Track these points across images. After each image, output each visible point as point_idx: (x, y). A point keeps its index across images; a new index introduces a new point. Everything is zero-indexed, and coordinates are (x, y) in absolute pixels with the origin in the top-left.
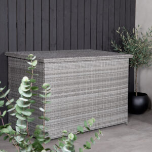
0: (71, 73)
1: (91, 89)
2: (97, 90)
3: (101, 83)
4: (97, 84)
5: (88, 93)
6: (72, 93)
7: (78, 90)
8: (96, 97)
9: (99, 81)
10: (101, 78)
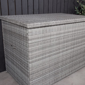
0: (54, 35)
1: (68, 46)
2: (73, 47)
3: (76, 41)
4: (73, 42)
5: (67, 50)
6: (54, 53)
7: (59, 49)
8: (71, 53)
9: (74, 39)
10: (76, 37)
